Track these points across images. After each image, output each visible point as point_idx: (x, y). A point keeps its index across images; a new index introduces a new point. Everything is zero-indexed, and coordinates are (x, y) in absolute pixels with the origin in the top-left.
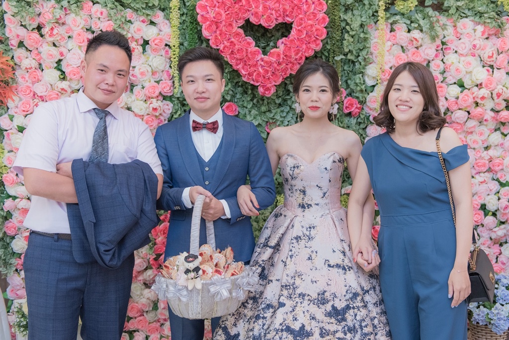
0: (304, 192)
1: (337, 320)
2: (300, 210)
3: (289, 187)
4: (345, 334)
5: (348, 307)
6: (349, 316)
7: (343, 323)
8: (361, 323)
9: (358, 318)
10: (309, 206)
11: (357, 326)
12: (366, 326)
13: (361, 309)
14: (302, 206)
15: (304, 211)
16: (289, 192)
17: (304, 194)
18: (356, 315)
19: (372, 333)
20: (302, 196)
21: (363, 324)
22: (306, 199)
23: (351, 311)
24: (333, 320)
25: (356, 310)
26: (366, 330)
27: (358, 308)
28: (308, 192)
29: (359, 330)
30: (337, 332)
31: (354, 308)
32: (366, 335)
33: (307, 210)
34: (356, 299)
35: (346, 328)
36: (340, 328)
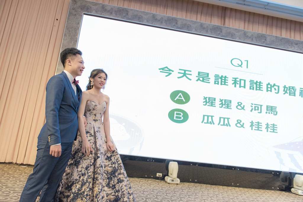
0: (95, 115)
1: (109, 160)
2: (94, 121)
3: (90, 113)
4: (112, 165)
5: (111, 156)
6: (113, 158)
7: (111, 161)
8: (117, 160)
9: (116, 159)
10: (97, 120)
11: (116, 162)
12: (119, 161)
13: (116, 156)
14: (95, 121)
15: (95, 122)
16: (89, 115)
17: (96, 116)
18: (115, 158)
19: (121, 163)
20: (95, 116)
21: (118, 161)
22: (96, 118)
23: (113, 157)
24: (107, 161)
25: (114, 156)
26: (119, 163)
27: (115, 155)
28: (97, 115)
29: (117, 163)
30: (109, 165)
31: (113, 156)
32: (119, 164)
33: (96, 122)
34: (114, 152)
35: (112, 163)
36: (110, 163)
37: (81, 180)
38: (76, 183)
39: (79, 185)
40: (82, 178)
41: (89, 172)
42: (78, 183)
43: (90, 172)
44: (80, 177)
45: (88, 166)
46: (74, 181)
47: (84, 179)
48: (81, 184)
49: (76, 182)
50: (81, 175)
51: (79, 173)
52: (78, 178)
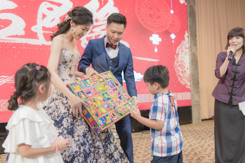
2: (69, 77)
10: (72, 75)
17: (71, 69)
22: (71, 72)
37: (82, 151)
38: (77, 156)
39: (82, 158)
40: (82, 148)
41: (88, 139)
42: (79, 155)
43: (90, 140)
44: (80, 148)
45: (85, 133)
46: (74, 155)
47: (85, 150)
48: (83, 156)
49: (77, 154)
50: (80, 145)
51: (77, 142)
52: (77, 149)
